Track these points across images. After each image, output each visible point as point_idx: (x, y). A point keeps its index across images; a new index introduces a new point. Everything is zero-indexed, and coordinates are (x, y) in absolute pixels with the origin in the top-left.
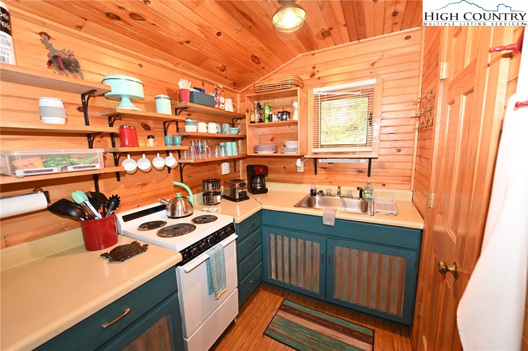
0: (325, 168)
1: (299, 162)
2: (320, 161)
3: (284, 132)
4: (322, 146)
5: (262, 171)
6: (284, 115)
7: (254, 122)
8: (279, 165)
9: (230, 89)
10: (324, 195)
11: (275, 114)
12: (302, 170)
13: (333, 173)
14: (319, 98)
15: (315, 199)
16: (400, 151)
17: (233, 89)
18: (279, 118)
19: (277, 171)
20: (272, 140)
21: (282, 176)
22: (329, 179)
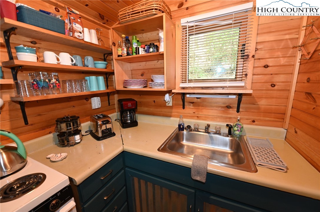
0: (193, 103)
1: (167, 97)
2: (188, 96)
3: (153, 67)
4: (190, 81)
5: (131, 106)
6: (151, 47)
7: (121, 56)
8: (149, 99)
9: (99, 22)
10: (191, 130)
11: (142, 47)
12: (171, 104)
13: (200, 108)
14: (187, 29)
15: (183, 134)
16: (275, 86)
17: (101, 24)
18: (146, 51)
19: (147, 105)
20: (142, 75)
21: (152, 110)
22: (196, 113)
